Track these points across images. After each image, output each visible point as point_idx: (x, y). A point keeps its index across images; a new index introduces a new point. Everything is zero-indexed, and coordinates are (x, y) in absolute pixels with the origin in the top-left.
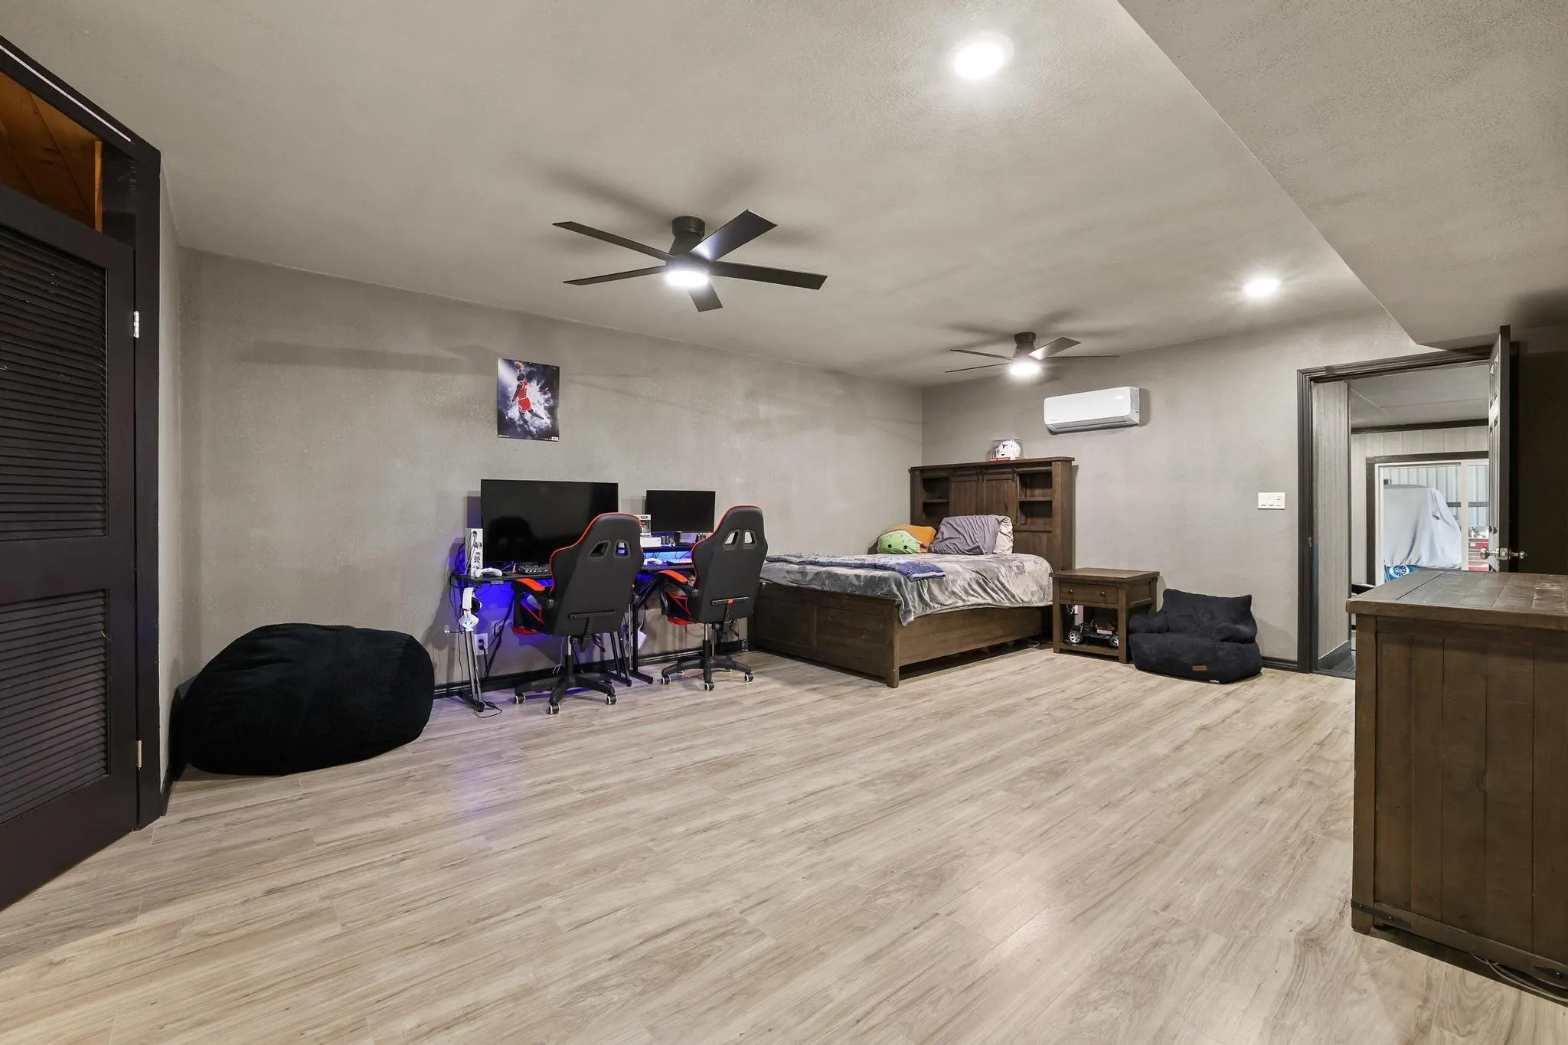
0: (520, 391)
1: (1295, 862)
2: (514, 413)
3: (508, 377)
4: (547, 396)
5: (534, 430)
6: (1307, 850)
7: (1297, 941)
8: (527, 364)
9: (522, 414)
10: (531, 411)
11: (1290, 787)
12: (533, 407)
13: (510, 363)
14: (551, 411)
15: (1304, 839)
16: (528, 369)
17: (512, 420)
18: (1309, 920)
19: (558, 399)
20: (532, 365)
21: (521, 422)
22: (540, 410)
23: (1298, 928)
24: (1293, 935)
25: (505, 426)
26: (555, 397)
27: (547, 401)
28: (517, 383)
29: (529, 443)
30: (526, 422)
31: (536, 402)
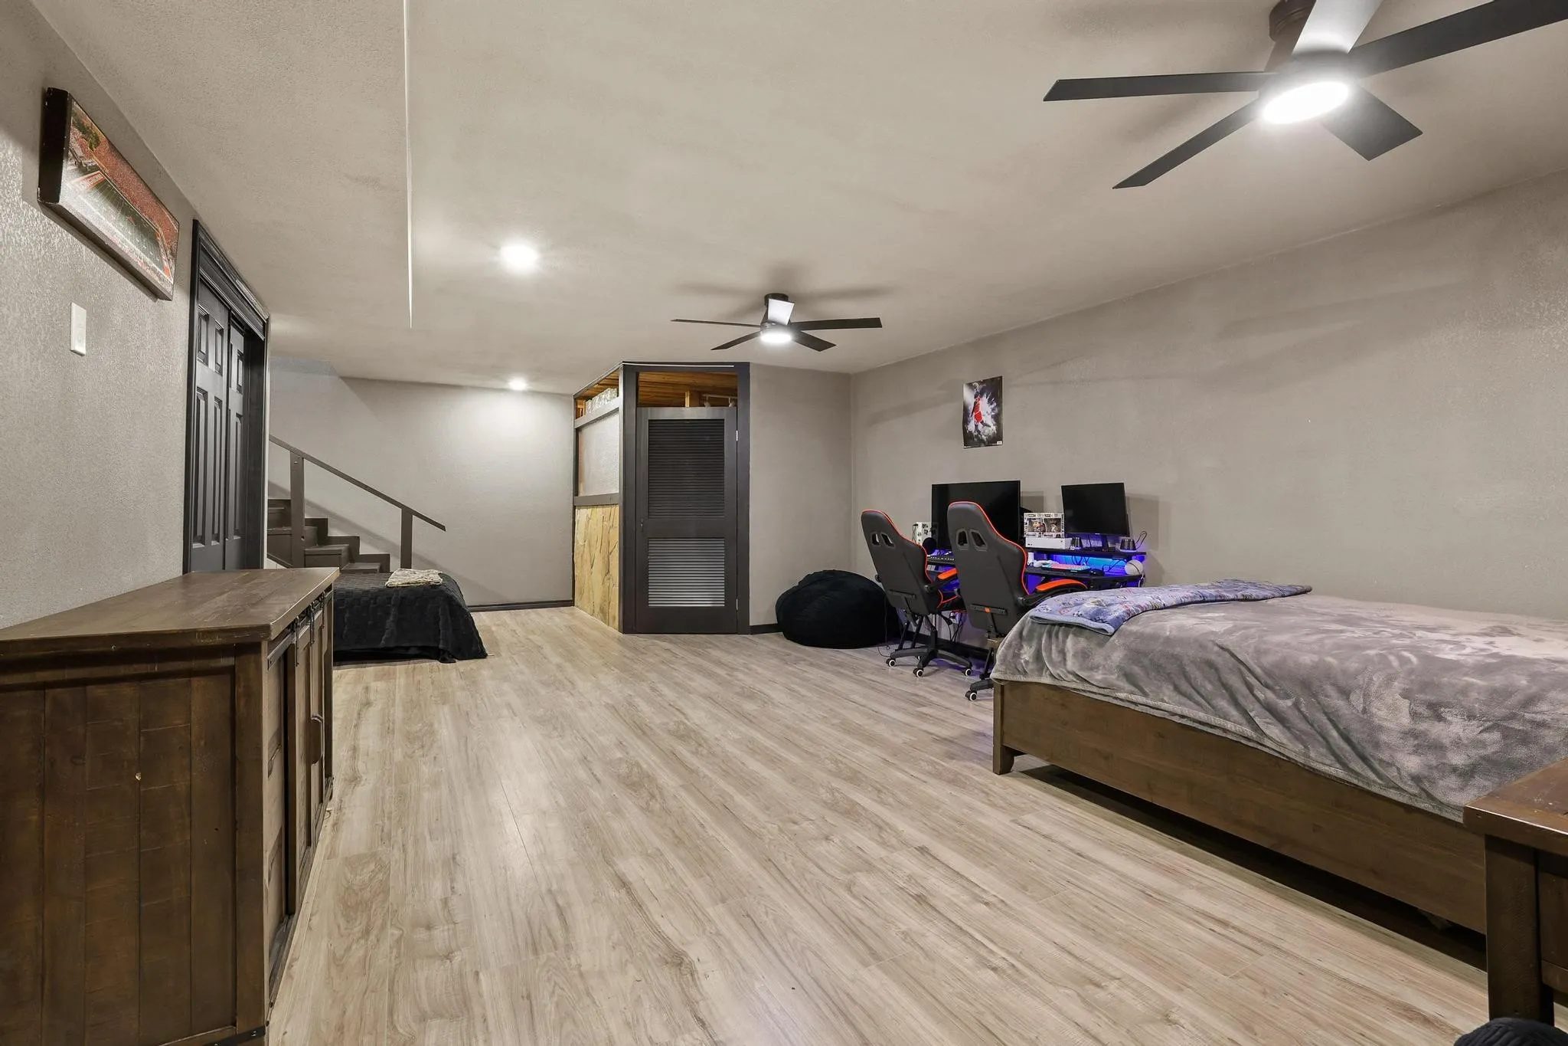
0: (976, 406)
1: (386, 815)
2: (971, 427)
3: (969, 397)
4: (993, 406)
5: (984, 438)
6: (383, 831)
7: (361, 777)
8: (980, 383)
9: (976, 426)
10: (982, 422)
11: (446, 899)
12: (984, 418)
13: (970, 385)
14: (997, 418)
15: (390, 839)
16: (981, 386)
17: (970, 432)
18: (359, 789)
19: (1001, 406)
20: (984, 381)
21: (976, 433)
22: (988, 419)
23: (362, 783)
24: (364, 778)
25: (970, 440)
26: (999, 405)
27: (993, 410)
28: (974, 400)
29: (983, 449)
30: (979, 432)
31: (985, 413)
